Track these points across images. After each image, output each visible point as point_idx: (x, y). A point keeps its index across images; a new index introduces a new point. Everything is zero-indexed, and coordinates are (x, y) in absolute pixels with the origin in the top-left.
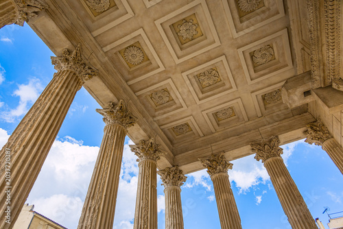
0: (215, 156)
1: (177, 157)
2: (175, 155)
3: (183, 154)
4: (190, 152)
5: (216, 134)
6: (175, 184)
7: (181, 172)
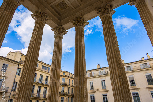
0: (77, 18)
1: (61, 21)
2: (60, 21)
3: (64, 20)
4: (67, 18)
5: (81, 6)
6: (59, 34)
7: (63, 29)
